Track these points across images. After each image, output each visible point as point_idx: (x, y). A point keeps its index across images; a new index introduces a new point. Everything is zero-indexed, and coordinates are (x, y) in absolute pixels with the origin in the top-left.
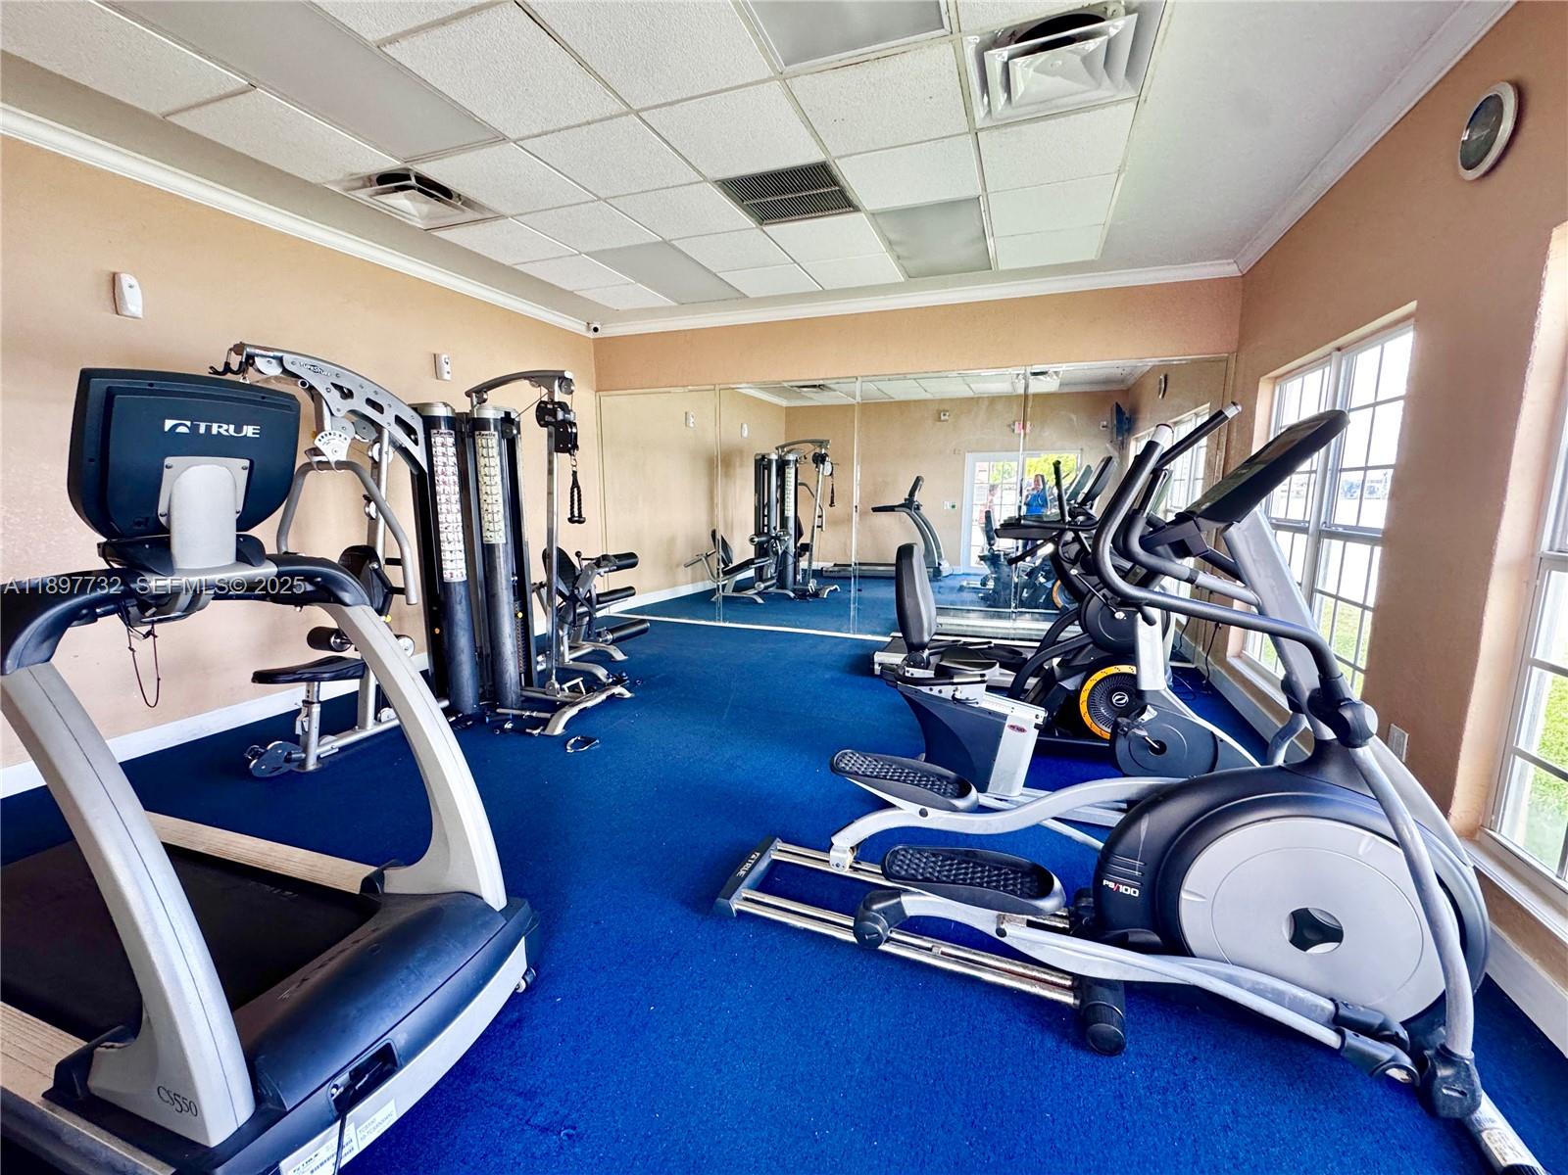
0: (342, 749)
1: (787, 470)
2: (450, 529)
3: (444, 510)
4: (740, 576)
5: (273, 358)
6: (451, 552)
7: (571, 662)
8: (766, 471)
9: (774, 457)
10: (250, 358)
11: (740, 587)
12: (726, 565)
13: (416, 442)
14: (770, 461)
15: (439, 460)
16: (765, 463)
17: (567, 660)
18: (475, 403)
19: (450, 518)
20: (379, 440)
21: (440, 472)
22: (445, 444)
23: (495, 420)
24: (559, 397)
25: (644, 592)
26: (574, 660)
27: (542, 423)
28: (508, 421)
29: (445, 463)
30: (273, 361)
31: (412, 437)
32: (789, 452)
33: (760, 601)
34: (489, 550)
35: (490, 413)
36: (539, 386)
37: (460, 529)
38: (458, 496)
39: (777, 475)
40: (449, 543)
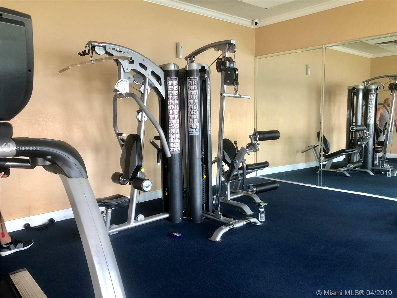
0: (120, 232)
1: (370, 95)
2: (174, 127)
3: (171, 118)
4: (335, 160)
5: (102, 46)
6: (174, 139)
7: (231, 201)
8: (355, 97)
9: (361, 87)
10: (93, 47)
11: (336, 166)
12: (326, 152)
13: (161, 84)
14: (358, 90)
15: (170, 92)
16: (354, 91)
17: (229, 199)
18: (189, 62)
19: (174, 121)
20: (144, 83)
21: (170, 98)
22: (173, 84)
23: (197, 70)
24: (228, 54)
25: (274, 165)
26: (233, 199)
27: (219, 70)
28: (203, 70)
29: (172, 94)
30: (102, 48)
31: (159, 81)
32: (372, 84)
33: (348, 175)
34: (191, 138)
35: (195, 67)
36: (219, 50)
37: (178, 127)
38: (178, 111)
39: (363, 98)
40: (173, 134)
